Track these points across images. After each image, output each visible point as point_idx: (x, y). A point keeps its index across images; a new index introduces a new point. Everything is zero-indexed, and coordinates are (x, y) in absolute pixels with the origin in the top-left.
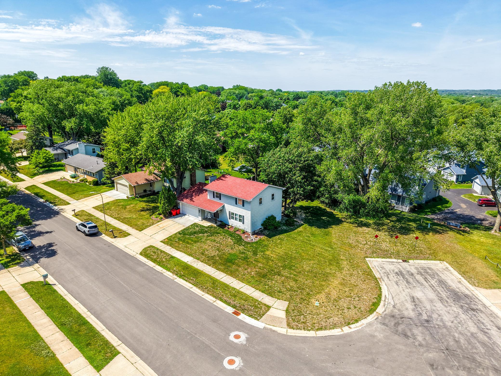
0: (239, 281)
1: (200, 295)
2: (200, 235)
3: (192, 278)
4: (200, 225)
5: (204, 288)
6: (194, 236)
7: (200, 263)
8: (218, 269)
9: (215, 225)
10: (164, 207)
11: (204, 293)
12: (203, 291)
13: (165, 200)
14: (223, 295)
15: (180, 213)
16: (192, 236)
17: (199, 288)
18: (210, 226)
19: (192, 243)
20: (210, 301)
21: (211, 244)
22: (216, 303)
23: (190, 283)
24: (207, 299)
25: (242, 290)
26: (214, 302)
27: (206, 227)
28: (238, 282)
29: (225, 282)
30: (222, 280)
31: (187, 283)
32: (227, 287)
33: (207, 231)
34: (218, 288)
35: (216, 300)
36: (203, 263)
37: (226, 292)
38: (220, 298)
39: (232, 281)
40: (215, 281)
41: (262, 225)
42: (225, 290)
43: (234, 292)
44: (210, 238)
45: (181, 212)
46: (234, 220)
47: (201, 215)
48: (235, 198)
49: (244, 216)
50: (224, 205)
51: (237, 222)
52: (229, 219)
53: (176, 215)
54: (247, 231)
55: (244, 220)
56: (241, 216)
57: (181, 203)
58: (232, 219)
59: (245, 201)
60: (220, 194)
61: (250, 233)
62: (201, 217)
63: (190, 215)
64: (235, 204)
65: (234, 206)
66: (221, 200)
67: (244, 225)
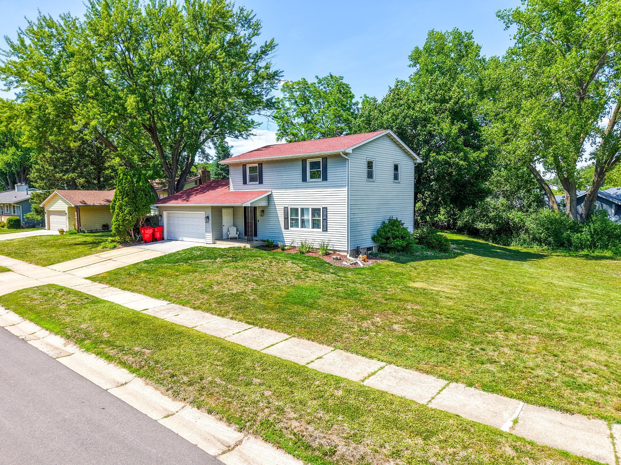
0: (349, 354)
1: (154, 415)
2: (203, 261)
3: (137, 349)
5: (186, 379)
6: (187, 263)
7: (191, 311)
8: (254, 322)
9: (248, 246)
10: (121, 214)
11: (173, 405)
12: (176, 395)
13: (123, 199)
14: (280, 410)
15: (163, 239)
16: (181, 264)
17: (160, 382)
18: (234, 247)
20: (202, 445)
22: (241, 455)
23: (123, 364)
24: (185, 434)
25: (372, 383)
26: (230, 449)
28: (348, 358)
29: (285, 357)
30: (272, 352)
31: (112, 365)
32: (298, 374)
33: (225, 255)
34: (257, 381)
35: (239, 436)
36: (200, 312)
37: (298, 395)
38: (266, 424)
39: (320, 355)
40: (239, 357)
41: (374, 239)
42: (291, 385)
43: (339, 393)
45: (165, 237)
46: (299, 229)
47: (212, 230)
48: (300, 163)
49: (326, 208)
50: (270, 193)
51: (309, 232)
52: (285, 229)
53: (153, 241)
54: (336, 249)
55: (326, 219)
56: (319, 209)
57: (165, 214)
58: (292, 226)
59: (329, 161)
60: (262, 164)
61: (345, 254)
62: (211, 235)
63: (185, 239)
64: (302, 182)
65: (297, 188)
66: (263, 184)
67: (328, 232)
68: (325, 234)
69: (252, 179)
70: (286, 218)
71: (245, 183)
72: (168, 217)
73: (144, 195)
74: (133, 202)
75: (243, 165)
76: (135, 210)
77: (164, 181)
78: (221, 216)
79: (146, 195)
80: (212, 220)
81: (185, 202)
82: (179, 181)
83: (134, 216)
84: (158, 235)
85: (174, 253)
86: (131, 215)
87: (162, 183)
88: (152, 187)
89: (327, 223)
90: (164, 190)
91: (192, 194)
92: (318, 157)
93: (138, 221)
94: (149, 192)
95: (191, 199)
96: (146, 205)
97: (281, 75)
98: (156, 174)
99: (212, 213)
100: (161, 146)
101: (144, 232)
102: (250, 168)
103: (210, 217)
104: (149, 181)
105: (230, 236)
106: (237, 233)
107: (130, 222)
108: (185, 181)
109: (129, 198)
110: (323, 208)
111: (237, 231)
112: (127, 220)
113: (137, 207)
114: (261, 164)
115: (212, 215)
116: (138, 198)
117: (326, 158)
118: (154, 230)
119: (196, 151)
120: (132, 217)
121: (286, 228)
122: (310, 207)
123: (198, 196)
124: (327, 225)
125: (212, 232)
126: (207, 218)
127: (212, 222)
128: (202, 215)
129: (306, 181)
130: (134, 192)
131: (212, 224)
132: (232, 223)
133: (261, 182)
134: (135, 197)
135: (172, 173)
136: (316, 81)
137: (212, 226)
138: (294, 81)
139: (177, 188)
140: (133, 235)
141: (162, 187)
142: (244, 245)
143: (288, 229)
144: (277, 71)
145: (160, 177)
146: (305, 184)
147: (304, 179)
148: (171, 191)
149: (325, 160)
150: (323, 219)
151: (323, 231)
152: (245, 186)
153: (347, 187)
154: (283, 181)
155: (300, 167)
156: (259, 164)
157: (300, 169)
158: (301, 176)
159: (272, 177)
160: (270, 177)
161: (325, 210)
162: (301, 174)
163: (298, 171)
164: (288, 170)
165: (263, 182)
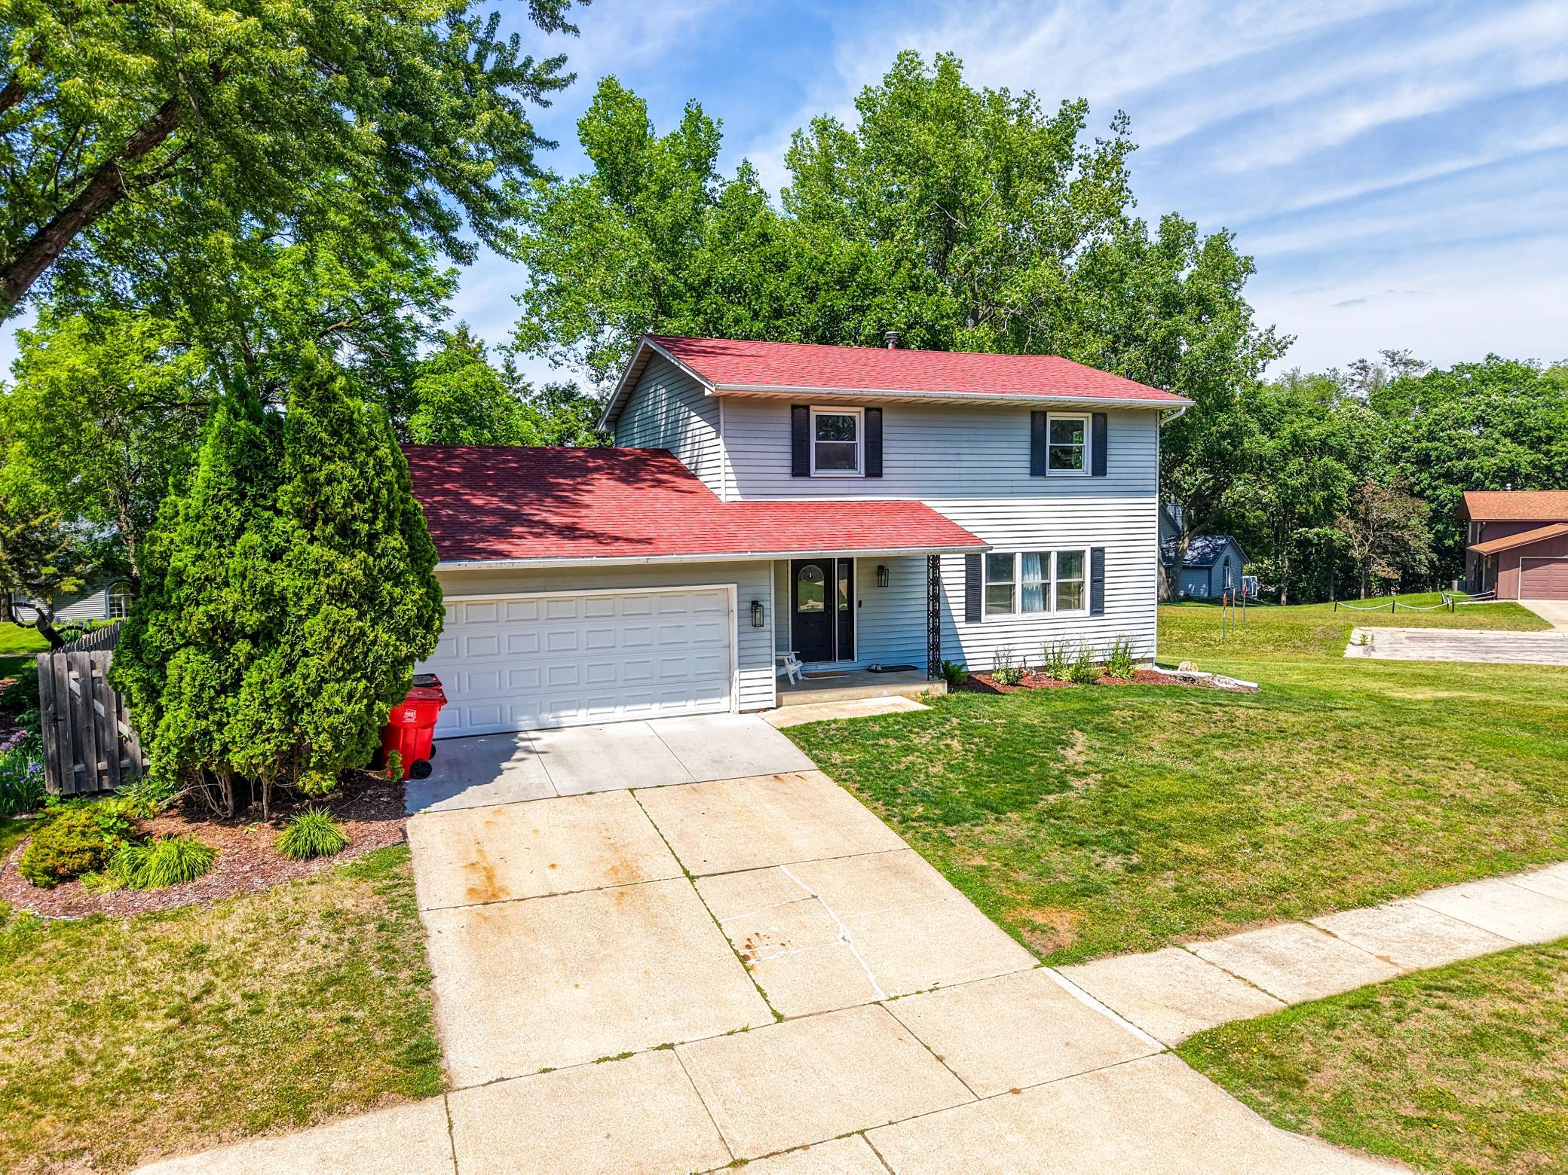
48: (1027, 421)
52: (968, 619)
56: (1080, 555)
58: (988, 611)
61: (1151, 666)
64: (1028, 477)
65: (1012, 494)
66: (884, 477)
67: (1106, 616)
68: (1097, 621)
69: (828, 460)
70: (972, 586)
71: (800, 469)
75: (794, 408)
89: (1103, 590)
92: (1078, 408)
102: (820, 418)
103: (769, 605)
110: (1093, 550)
114: (875, 412)
117: (1106, 416)
121: (973, 615)
122: (1054, 550)
124: (1104, 597)
129: (1043, 474)
133: (874, 470)
143: (978, 619)
146: (1038, 482)
147: (1037, 468)
149: (1100, 419)
150: (1092, 582)
151: (1091, 613)
152: (801, 483)
153: (1157, 496)
154: (963, 471)
155: (1023, 432)
156: (867, 410)
157: (1022, 438)
158: (1028, 458)
159: (918, 457)
160: (912, 457)
161: (1098, 554)
162: (1029, 452)
163: (1016, 445)
164: (982, 438)
165: (884, 471)
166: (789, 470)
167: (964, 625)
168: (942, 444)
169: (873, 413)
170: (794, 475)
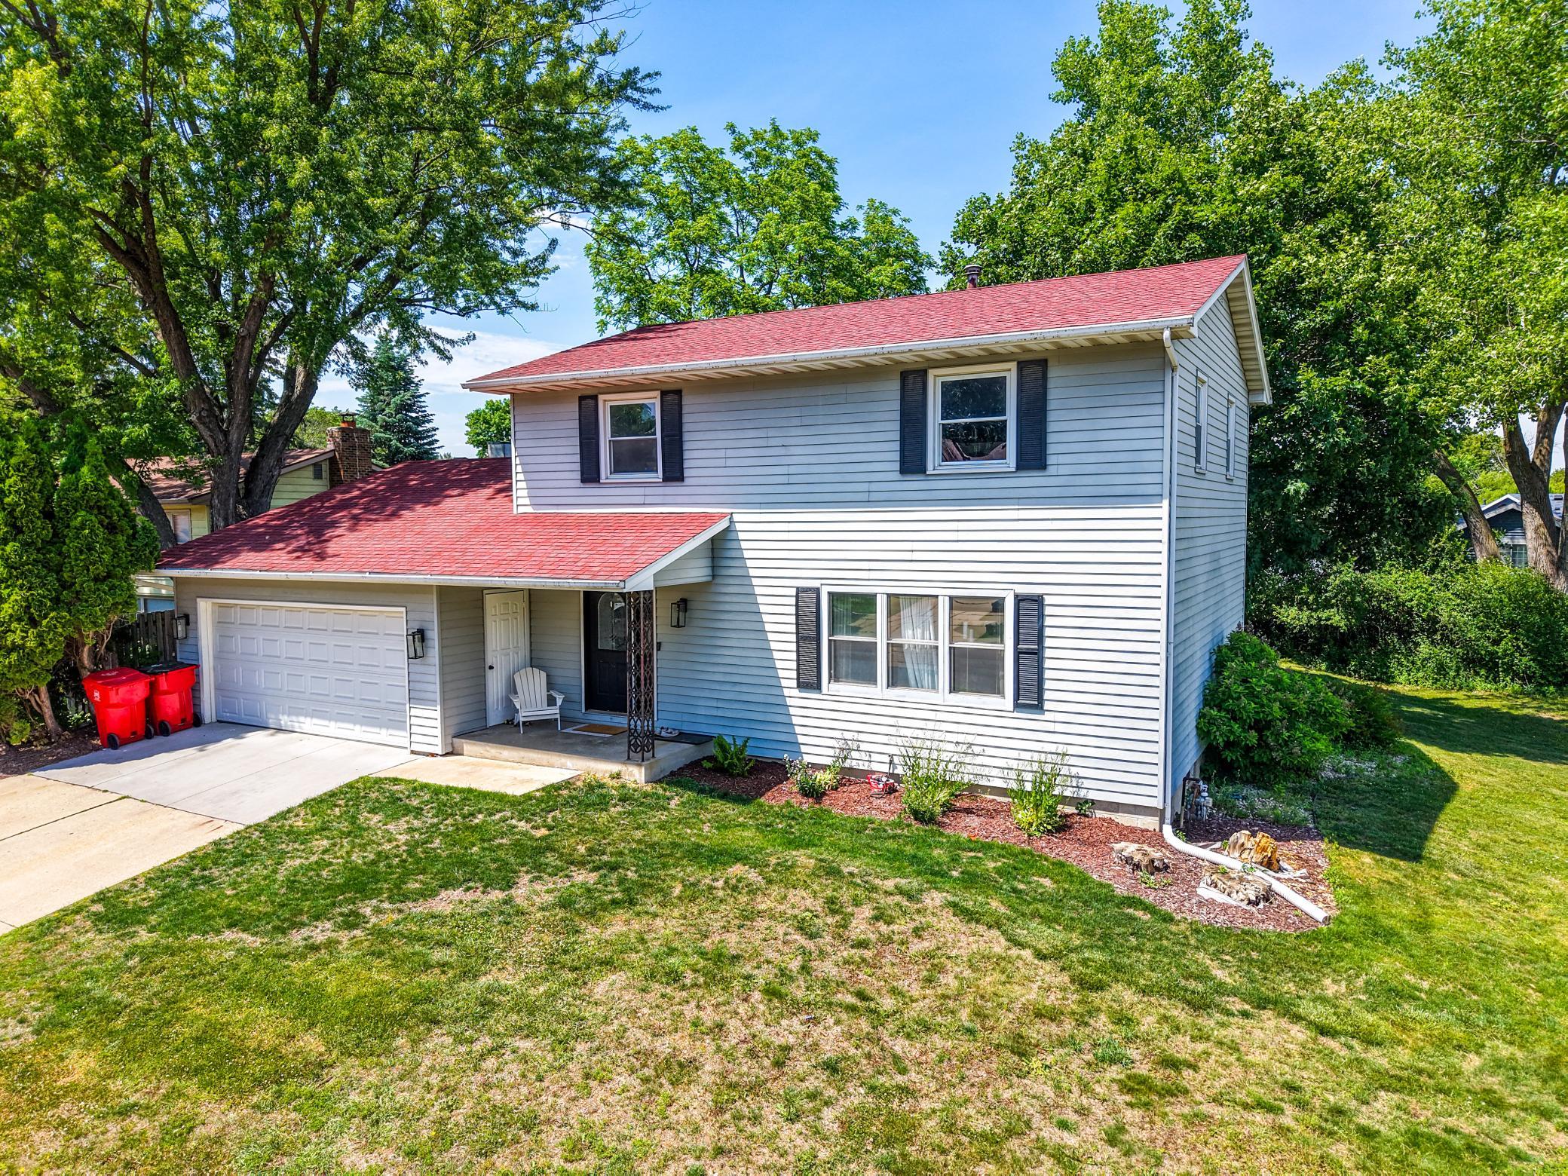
2: (446, 902)
4: (437, 791)
6: (352, 921)
9: (635, 776)
16: (321, 932)
18: (567, 784)
19: (312, 1043)
21: (682, 1044)
27: (523, 805)
33: (548, 846)
44: (618, 926)
45: (208, 708)
46: (880, 689)
47: (443, 692)
48: (892, 388)
49: (1038, 600)
50: (723, 525)
51: (934, 708)
52: (802, 685)
53: (148, 736)
54: (1092, 795)
55: (1038, 654)
56: (994, 604)
57: (205, 610)
58: (835, 677)
59: (1056, 376)
60: (679, 393)
61: (1150, 823)
62: (437, 714)
63: (308, 724)
64: (897, 476)
65: (869, 502)
66: (687, 481)
67: (1048, 716)
68: (1027, 721)
69: (631, 460)
70: (807, 638)
71: (590, 474)
72: (221, 624)
73: (101, 532)
74: (46, 565)
75: (582, 398)
76: (56, 601)
77: (195, 463)
78: (481, 624)
79: (112, 528)
80: (442, 647)
81: (307, 560)
82: (255, 463)
83: (52, 628)
84: (172, 702)
85: (262, 828)
86: (34, 623)
87: (185, 473)
88: (142, 489)
89: (1041, 670)
90: (191, 499)
91: (333, 525)
92: (992, 357)
93: (73, 646)
94: (127, 515)
95: (332, 548)
96: (109, 575)
97: (646, 84)
98: (165, 439)
99: (440, 612)
100: (178, 326)
101: (105, 696)
102: (615, 411)
103: (434, 635)
104: (131, 462)
105: (522, 716)
106: (551, 701)
107: (29, 657)
108: (280, 461)
109: (26, 545)
110: (1019, 599)
111: (550, 685)
112: (15, 648)
113: (64, 585)
114: (673, 395)
115: (441, 622)
116: (71, 546)
117: (1042, 363)
118: (153, 687)
119: (326, 350)
120: (40, 635)
122: (944, 593)
123: (366, 530)
124: (1041, 681)
125: (444, 701)
126: (420, 635)
127: (442, 657)
128: (394, 621)
129: (922, 470)
130: (48, 515)
131: (442, 665)
132: (523, 652)
133: (674, 473)
134: (57, 538)
135: (226, 434)
136: (726, 142)
137: (442, 674)
138: (656, 136)
139: (248, 492)
140: (48, 711)
141: (184, 487)
142: (615, 768)
143: (817, 687)
144: (636, 70)
145: (178, 447)
146: (914, 483)
147: (912, 462)
148: (224, 503)
149: (1034, 372)
150: (1018, 654)
151: (1017, 706)
152: (592, 490)
153: (1165, 503)
154: (793, 470)
155: (885, 406)
156: (663, 393)
157: (887, 415)
158: (897, 446)
159: (730, 453)
160: (722, 453)
161: (1031, 607)
162: (897, 436)
163: (878, 427)
164: (821, 420)
165: (686, 473)
166: (578, 475)
167: (796, 692)
168: (762, 433)
169: (670, 398)
170: (583, 481)
